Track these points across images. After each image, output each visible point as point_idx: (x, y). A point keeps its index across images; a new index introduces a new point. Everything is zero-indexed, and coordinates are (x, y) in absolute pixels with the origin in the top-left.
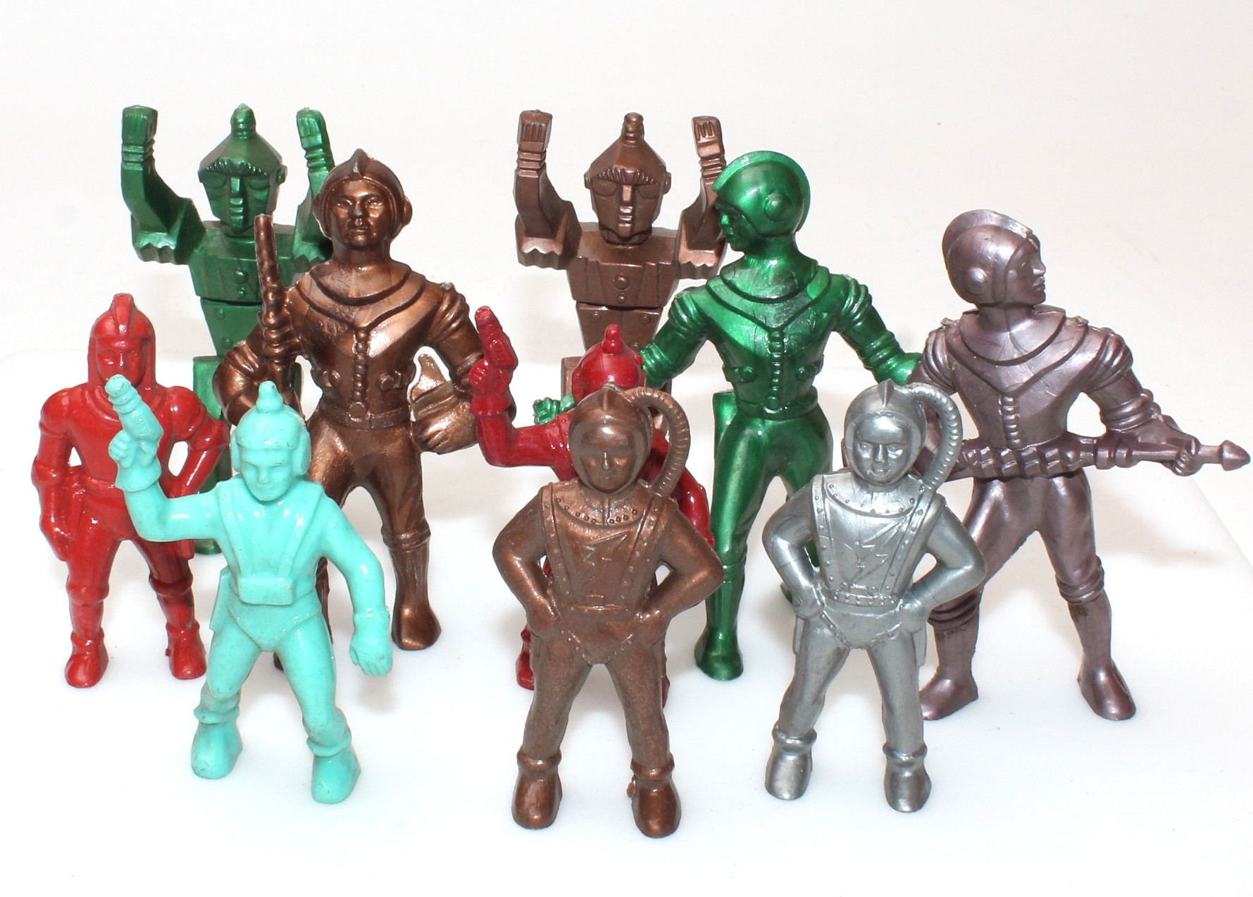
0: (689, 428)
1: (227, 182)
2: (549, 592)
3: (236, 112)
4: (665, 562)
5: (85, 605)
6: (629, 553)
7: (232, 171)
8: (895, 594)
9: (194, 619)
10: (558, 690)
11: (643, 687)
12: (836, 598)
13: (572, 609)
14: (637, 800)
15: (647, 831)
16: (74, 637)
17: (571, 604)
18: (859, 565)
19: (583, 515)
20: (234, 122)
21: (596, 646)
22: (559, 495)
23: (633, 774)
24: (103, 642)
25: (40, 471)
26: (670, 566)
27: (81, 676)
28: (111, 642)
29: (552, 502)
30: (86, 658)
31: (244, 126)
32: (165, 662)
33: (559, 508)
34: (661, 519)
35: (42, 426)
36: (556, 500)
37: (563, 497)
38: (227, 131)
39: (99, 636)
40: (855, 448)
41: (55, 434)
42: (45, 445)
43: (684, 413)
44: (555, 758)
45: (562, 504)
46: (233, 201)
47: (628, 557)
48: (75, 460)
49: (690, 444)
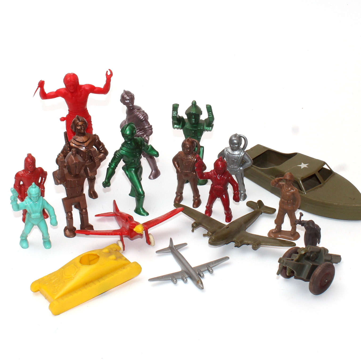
1: (192, 116)
2: (179, 168)
3: (193, 102)
7: (193, 114)
20: (192, 103)
31: (194, 104)
38: (191, 105)
41: (18, 180)
46: (193, 119)
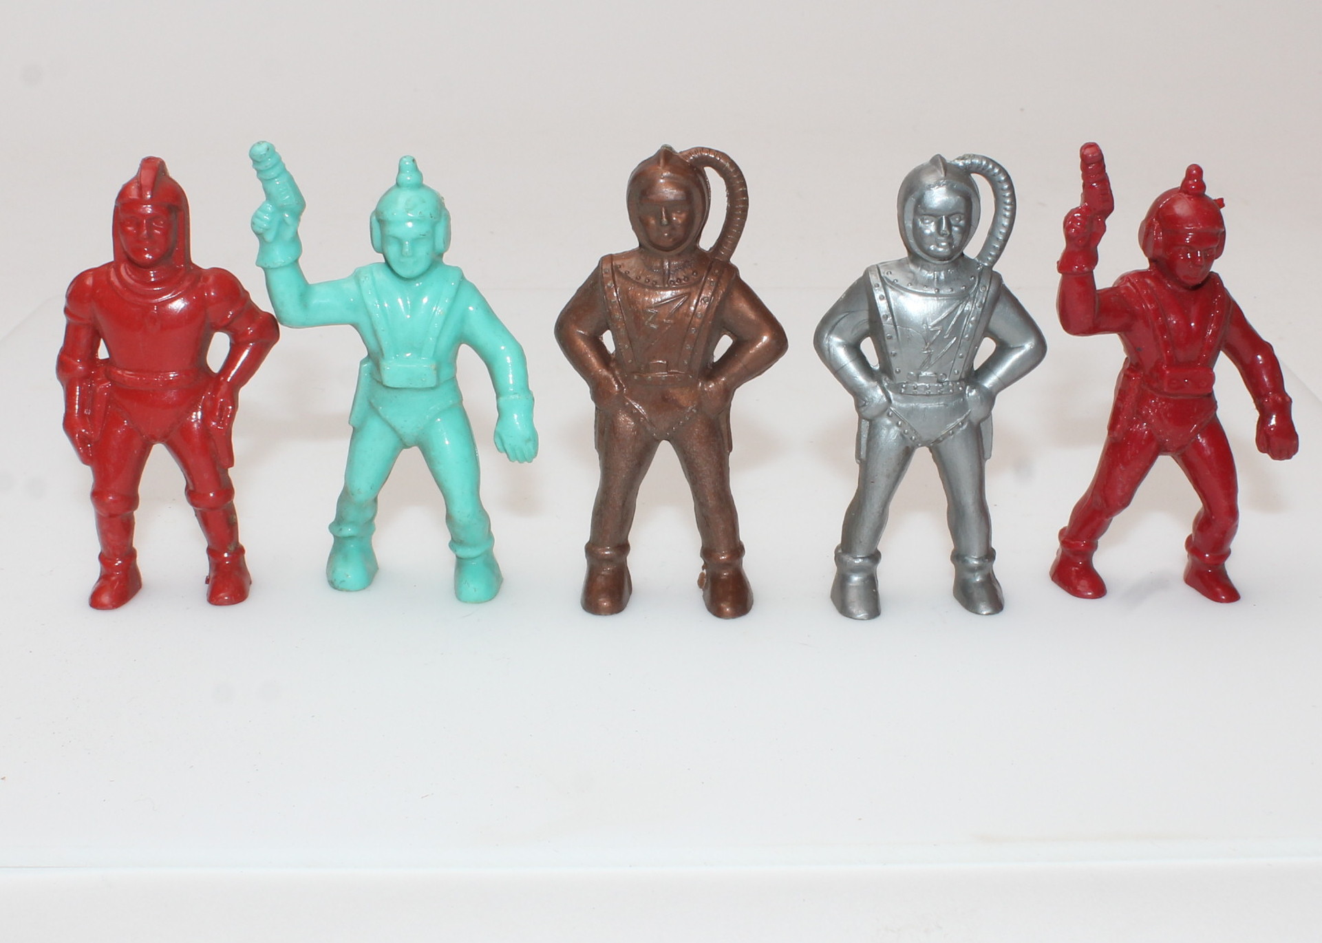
0: (746, 187)
2: (612, 365)
4: (728, 330)
5: (111, 516)
6: (691, 314)
8: (963, 380)
9: (238, 542)
10: (624, 466)
11: (710, 459)
12: (903, 391)
13: (636, 377)
14: (708, 591)
15: (716, 611)
16: (102, 558)
17: (634, 373)
18: (927, 349)
19: (643, 279)
21: (660, 416)
22: (618, 263)
23: (703, 562)
24: (135, 561)
25: (64, 366)
26: (733, 335)
27: (105, 599)
28: (144, 563)
29: (612, 269)
30: (113, 578)
32: (204, 589)
33: (620, 273)
34: (721, 281)
35: (66, 311)
36: (616, 266)
37: (623, 264)
39: (131, 555)
40: (915, 224)
41: (81, 319)
42: (72, 333)
43: (741, 173)
44: (624, 548)
45: (622, 270)
47: (690, 318)
48: (103, 353)
49: (748, 204)
